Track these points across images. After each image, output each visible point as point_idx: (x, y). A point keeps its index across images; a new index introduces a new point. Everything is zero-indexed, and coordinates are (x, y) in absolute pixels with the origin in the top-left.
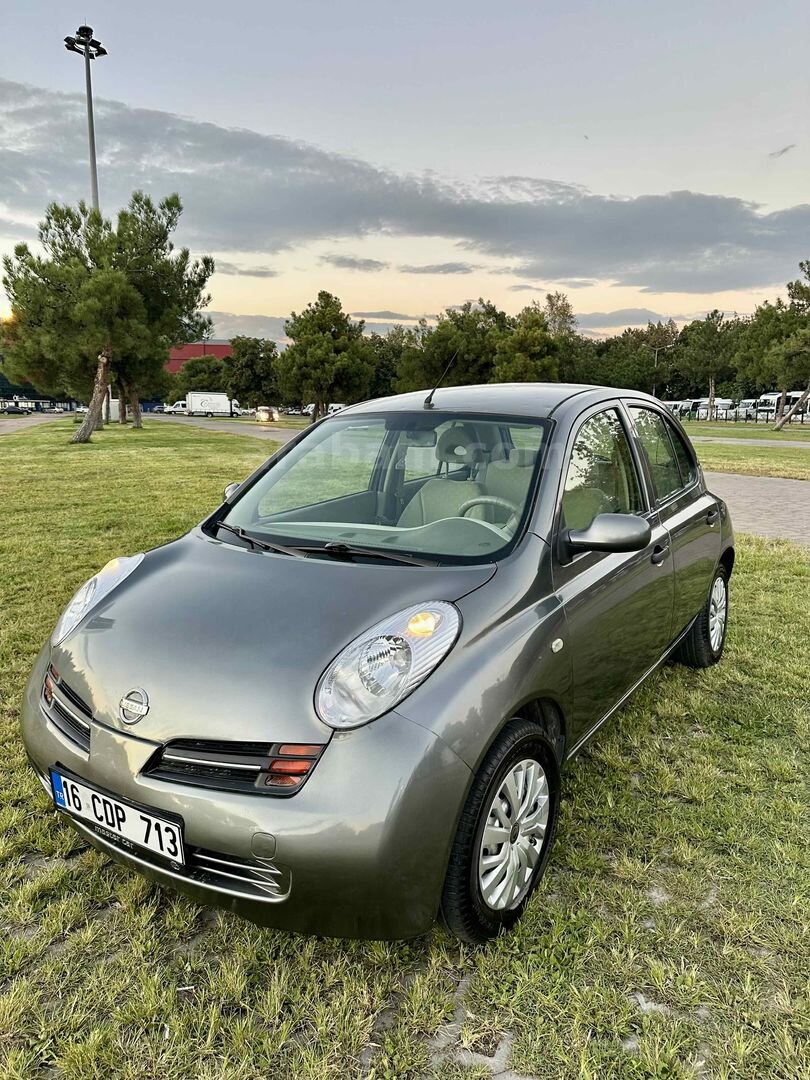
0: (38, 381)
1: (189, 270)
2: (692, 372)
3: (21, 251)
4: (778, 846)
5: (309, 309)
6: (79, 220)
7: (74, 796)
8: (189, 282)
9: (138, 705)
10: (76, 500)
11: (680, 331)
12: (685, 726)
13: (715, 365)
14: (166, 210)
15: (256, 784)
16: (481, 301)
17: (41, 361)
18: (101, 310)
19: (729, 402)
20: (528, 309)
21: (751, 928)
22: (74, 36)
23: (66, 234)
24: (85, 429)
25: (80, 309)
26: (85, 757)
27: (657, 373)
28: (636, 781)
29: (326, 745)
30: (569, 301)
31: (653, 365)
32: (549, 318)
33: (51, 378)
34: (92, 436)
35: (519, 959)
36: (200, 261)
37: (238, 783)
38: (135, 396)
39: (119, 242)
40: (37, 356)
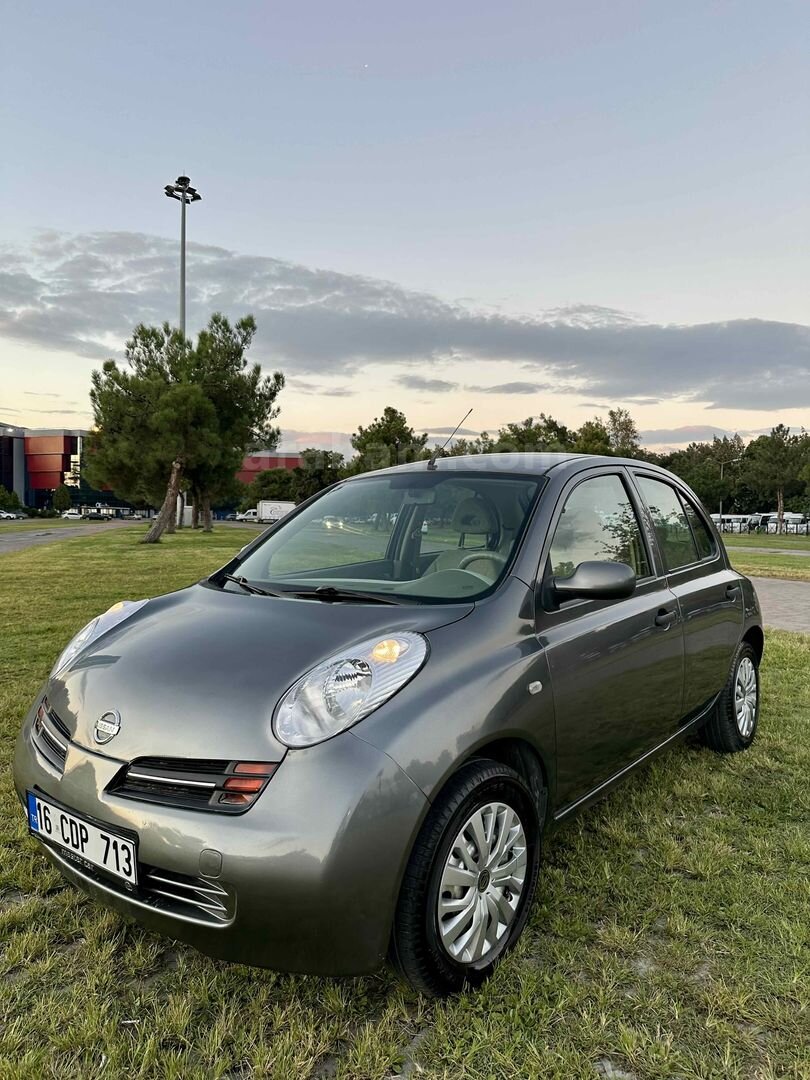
0: (117, 486)
1: (260, 385)
2: (758, 485)
3: (109, 367)
4: (784, 924)
5: (375, 423)
6: (163, 338)
7: (46, 818)
8: (260, 395)
9: (110, 725)
10: (134, 591)
11: (747, 445)
12: (702, 806)
13: (783, 479)
14: (242, 330)
15: (210, 802)
16: (542, 416)
17: (121, 468)
18: (177, 420)
19: (800, 516)
20: (589, 424)
21: (741, 1002)
22: (173, 185)
23: (150, 351)
24: (156, 530)
25: (156, 418)
26: (58, 776)
27: (723, 486)
28: (640, 856)
29: (279, 764)
30: (632, 417)
31: (718, 478)
32: (612, 433)
33: (129, 485)
34: (161, 538)
35: (482, 1017)
36: (272, 377)
37: (193, 800)
38: (207, 502)
39: (199, 359)
40: (117, 463)
